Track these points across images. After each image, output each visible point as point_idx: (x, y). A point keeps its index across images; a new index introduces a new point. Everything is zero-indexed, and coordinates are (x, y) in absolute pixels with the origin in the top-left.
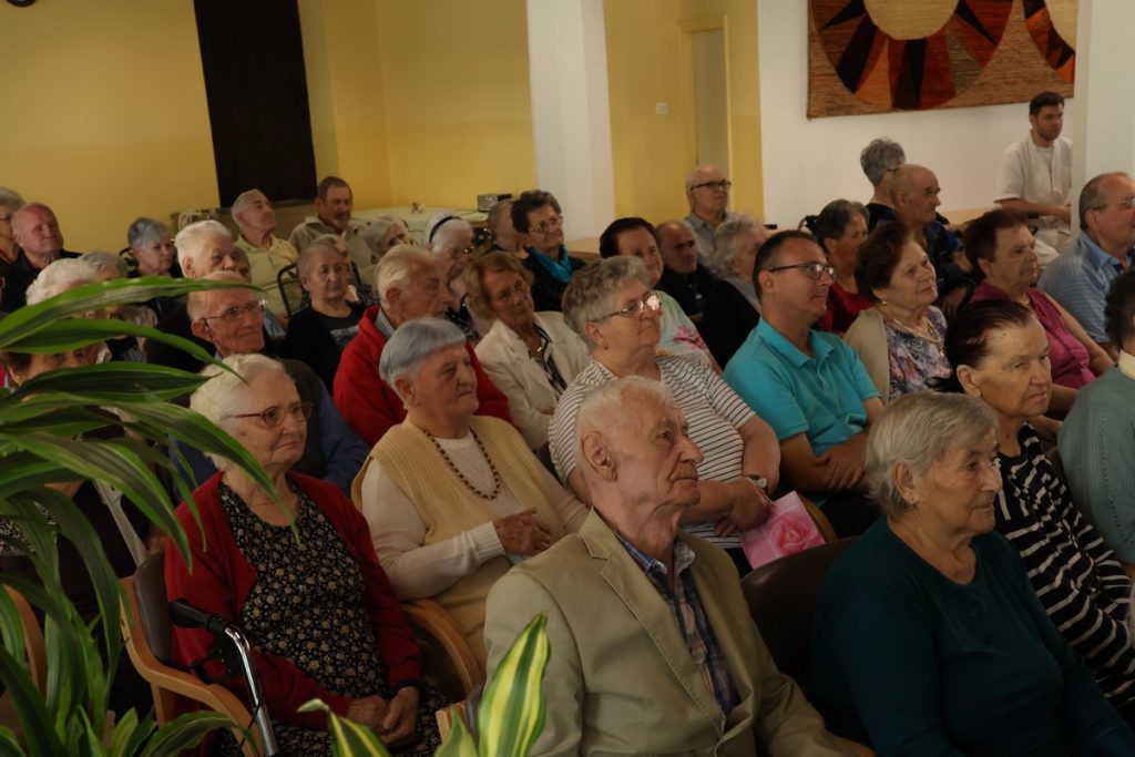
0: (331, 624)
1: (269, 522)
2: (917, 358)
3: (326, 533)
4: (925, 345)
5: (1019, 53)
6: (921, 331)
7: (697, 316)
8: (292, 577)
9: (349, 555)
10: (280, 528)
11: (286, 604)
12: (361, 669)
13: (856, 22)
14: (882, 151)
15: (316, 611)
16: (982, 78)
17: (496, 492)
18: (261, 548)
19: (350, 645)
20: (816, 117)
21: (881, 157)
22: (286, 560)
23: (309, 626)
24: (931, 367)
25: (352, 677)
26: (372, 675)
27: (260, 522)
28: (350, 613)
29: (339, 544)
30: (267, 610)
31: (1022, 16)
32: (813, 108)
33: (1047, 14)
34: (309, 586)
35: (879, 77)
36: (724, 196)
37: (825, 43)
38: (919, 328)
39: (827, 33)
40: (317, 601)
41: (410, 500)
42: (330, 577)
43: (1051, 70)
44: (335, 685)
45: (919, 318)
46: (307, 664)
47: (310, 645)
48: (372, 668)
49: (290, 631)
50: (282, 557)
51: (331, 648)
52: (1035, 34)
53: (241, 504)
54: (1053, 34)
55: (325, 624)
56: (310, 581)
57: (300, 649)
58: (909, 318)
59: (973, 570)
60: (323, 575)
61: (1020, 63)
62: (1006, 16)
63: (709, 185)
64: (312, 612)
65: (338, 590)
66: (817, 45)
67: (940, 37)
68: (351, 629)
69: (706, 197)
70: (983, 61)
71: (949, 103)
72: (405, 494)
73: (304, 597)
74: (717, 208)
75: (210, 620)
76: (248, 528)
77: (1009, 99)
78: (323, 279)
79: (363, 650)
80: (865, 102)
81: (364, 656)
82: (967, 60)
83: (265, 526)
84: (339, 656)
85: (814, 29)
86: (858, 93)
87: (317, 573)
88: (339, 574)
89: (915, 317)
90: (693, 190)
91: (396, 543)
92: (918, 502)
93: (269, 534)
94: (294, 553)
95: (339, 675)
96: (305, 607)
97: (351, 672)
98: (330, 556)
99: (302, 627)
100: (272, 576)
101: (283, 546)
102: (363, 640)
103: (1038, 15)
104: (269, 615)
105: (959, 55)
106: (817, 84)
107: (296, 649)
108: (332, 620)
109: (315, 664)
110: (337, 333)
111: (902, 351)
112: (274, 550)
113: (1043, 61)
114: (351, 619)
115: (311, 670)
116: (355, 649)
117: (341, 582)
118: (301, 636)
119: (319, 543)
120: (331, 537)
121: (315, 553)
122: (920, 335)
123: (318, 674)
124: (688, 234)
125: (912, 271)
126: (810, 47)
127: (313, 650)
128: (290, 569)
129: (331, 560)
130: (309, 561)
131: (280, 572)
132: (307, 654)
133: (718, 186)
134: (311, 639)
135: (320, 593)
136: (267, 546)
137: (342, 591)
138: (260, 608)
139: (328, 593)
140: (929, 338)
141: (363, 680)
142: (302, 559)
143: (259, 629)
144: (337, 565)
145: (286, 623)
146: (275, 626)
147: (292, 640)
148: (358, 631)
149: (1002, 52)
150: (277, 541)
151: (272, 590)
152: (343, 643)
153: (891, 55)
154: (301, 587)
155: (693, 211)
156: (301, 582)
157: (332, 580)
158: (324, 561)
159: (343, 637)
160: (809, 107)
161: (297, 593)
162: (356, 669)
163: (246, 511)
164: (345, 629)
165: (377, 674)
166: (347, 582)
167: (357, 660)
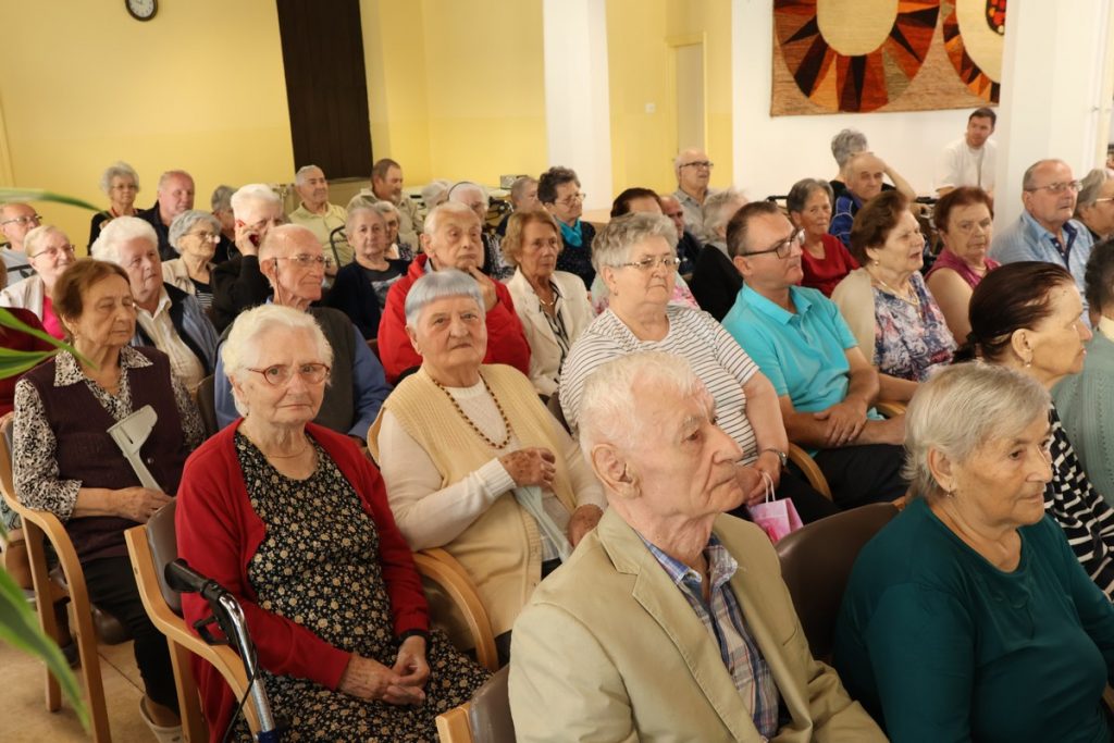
0: (342, 581)
1: (286, 475)
2: (895, 317)
3: (342, 489)
4: (905, 306)
5: (939, 70)
6: (902, 294)
7: (686, 276)
8: (307, 533)
9: (364, 512)
10: (297, 481)
11: (299, 560)
12: (370, 627)
13: (810, 40)
14: (848, 139)
15: (328, 568)
16: (910, 89)
17: (505, 443)
18: (276, 503)
19: (360, 603)
20: (777, 115)
21: (847, 143)
22: (301, 514)
23: (319, 583)
24: (908, 327)
25: (361, 636)
26: (380, 633)
27: (277, 474)
28: (362, 570)
29: (354, 501)
30: (280, 565)
31: (942, 40)
32: (775, 109)
33: (960, 39)
34: (323, 542)
35: (829, 85)
36: (706, 176)
37: (786, 56)
38: (902, 291)
39: (787, 47)
40: (331, 558)
41: (424, 449)
42: (344, 533)
43: (963, 85)
44: (342, 644)
45: (903, 283)
46: (316, 622)
47: (320, 603)
48: (381, 626)
49: (300, 588)
50: (297, 511)
51: (340, 606)
52: (951, 55)
53: (259, 455)
54: (965, 55)
55: (336, 582)
56: (324, 537)
57: (309, 607)
58: (895, 281)
59: (1019, 557)
60: (337, 531)
61: (940, 78)
62: (929, 39)
63: (694, 164)
64: (323, 569)
65: (352, 546)
66: (780, 57)
67: (877, 54)
68: (361, 586)
69: (692, 173)
70: (911, 75)
71: (884, 108)
72: (419, 444)
73: (318, 553)
74: (701, 185)
75: (205, 586)
76: (266, 480)
77: (930, 107)
78: (362, 237)
79: (373, 608)
80: (818, 106)
81: (374, 614)
82: (898, 74)
83: (282, 479)
84: (349, 614)
85: (777, 44)
86: (812, 97)
87: (331, 529)
88: (354, 531)
89: (901, 280)
90: (680, 170)
91: (409, 492)
92: (955, 491)
93: (286, 488)
94: (309, 509)
95: (346, 634)
96: (318, 563)
97: (359, 631)
98: (345, 512)
99: (313, 584)
100: (287, 530)
101: (298, 500)
102: (373, 597)
103: (954, 41)
104: (282, 570)
105: (892, 69)
106: (779, 89)
107: (306, 606)
108: (343, 577)
109: (323, 623)
110: (377, 285)
111: (884, 310)
112: (290, 504)
113: (957, 78)
114: (362, 576)
115: (320, 628)
116: (364, 607)
117: (356, 538)
118: (312, 593)
119: (334, 498)
120: (346, 493)
121: (329, 509)
122: (902, 297)
123: (326, 632)
124: (677, 206)
125: (906, 237)
126: (774, 58)
127: (322, 608)
128: (304, 524)
129: (345, 516)
130: (323, 517)
131: (295, 527)
132: (316, 612)
133: (702, 166)
134: (321, 596)
135: (335, 550)
136: (282, 500)
137: (356, 548)
138: (273, 563)
139: (342, 550)
140: (908, 300)
141: (371, 638)
142: (317, 514)
143: (270, 582)
144: (351, 522)
145: (297, 578)
146: (286, 581)
147: (302, 597)
148: (368, 588)
149: (926, 68)
150: (292, 495)
151: (286, 544)
152: (353, 601)
153: (838, 68)
154: (315, 543)
155: (680, 187)
156: (315, 539)
157: (347, 536)
158: (339, 518)
159: (353, 595)
160: (772, 106)
161: (311, 549)
162: (365, 628)
163: (264, 462)
164: (356, 587)
165: (385, 632)
166: (361, 539)
167: (366, 619)
